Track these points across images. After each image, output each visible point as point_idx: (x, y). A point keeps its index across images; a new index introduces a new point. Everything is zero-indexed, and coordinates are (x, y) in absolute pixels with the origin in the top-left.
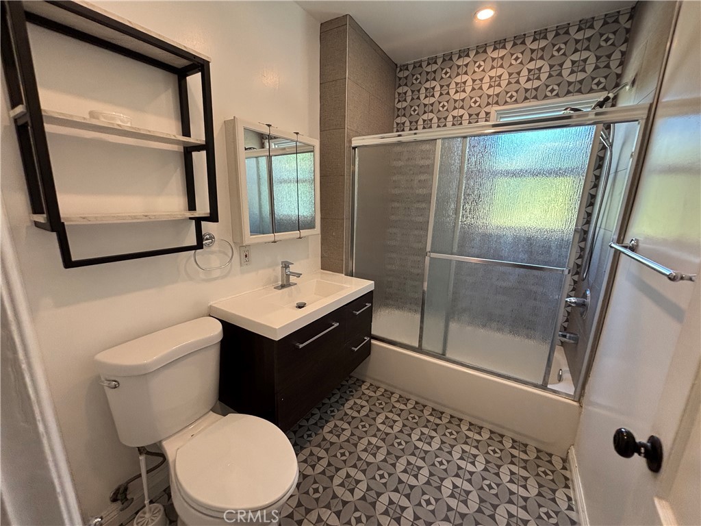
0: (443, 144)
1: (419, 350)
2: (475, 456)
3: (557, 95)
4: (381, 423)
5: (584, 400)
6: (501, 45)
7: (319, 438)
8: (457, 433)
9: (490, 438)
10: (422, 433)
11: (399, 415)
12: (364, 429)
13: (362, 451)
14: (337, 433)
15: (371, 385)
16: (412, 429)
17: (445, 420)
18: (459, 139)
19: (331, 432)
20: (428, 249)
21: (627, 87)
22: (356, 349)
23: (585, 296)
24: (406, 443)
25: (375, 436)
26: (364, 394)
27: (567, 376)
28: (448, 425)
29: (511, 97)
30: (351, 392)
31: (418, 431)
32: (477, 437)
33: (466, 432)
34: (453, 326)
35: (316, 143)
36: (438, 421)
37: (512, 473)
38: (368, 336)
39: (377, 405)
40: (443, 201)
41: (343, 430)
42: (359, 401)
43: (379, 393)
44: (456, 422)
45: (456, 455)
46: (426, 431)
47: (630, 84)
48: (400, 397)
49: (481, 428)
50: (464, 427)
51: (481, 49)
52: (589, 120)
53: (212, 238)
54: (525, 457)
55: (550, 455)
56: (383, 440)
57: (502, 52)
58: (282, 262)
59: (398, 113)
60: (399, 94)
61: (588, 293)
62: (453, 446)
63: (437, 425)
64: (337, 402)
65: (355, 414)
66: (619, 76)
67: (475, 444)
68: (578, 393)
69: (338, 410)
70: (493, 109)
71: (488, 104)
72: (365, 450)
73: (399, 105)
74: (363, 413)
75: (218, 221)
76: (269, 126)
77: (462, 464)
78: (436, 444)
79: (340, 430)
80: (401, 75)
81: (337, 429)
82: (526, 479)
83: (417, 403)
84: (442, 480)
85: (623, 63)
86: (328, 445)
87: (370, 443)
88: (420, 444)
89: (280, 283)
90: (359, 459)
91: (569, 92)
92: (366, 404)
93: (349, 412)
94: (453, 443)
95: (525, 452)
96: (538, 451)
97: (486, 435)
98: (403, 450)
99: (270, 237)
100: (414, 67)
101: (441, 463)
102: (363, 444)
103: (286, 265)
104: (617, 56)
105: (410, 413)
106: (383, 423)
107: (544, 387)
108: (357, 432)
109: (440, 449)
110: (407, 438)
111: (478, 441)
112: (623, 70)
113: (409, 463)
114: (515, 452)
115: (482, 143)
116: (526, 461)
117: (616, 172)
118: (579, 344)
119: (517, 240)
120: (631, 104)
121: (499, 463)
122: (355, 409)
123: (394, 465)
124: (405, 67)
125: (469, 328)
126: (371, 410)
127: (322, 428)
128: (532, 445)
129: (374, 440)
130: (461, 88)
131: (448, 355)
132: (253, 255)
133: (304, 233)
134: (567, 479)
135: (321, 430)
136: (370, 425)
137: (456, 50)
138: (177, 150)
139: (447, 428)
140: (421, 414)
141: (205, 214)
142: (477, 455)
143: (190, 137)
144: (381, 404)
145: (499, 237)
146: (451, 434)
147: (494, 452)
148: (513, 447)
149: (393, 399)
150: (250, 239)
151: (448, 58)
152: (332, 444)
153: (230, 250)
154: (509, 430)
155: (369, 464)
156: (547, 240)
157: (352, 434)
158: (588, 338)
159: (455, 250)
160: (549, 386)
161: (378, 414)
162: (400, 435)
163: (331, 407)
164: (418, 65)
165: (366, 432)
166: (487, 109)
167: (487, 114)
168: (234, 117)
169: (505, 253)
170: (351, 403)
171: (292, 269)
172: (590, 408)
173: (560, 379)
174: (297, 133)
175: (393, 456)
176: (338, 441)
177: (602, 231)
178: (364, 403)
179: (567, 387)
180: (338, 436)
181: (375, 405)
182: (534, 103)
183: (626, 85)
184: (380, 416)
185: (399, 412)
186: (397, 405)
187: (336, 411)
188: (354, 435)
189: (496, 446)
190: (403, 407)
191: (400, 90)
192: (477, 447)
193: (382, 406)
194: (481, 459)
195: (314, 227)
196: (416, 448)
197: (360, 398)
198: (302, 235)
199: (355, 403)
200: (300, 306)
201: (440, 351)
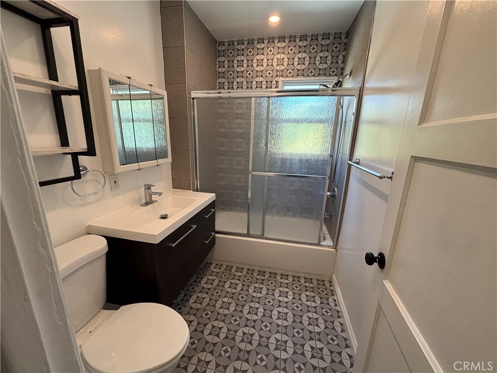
0: (255, 101)
1: (248, 235)
2: (287, 292)
3: (314, 75)
4: (229, 288)
5: (338, 247)
6: (283, 40)
7: (188, 308)
8: (275, 282)
9: (293, 280)
10: (255, 287)
11: (239, 280)
12: (218, 294)
13: (220, 308)
14: (200, 302)
15: (217, 265)
16: (249, 286)
17: (267, 276)
18: (266, 98)
19: (195, 302)
20: (250, 169)
21: (348, 76)
22: (207, 242)
23: (334, 191)
24: (247, 295)
25: (226, 296)
26: (213, 272)
27: (328, 236)
28: (269, 279)
29: (290, 73)
30: (204, 272)
31: (252, 287)
32: (287, 281)
33: (280, 280)
34: (267, 217)
35: (164, 93)
36: (263, 278)
37: (307, 296)
38: (213, 232)
39: (223, 276)
40: (258, 137)
41: (204, 298)
42: (210, 277)
43: (223, 269)
44: (273, 275)
45: (277, 295)
46: (257, 285)
47: (349, 75)
48: (237, 268)
49: (287, 276)
50: (278, 278)
51: (271, 40)
52: (329, 93)
53: (85, 169)
54: (312, 286)
55: (323, 281)
56: (232, 298)
57: (283, 45)
58: (145, 185)
59: (219, 75)
60: (219, 62)
61: (336, 189)
62: (274, 290)
63: (263, 280)
64: (195, 281)
65: (210, 286)
66: (343, 69)
67: (286, 286)
68: (335, 245)
69: (197, 287)
70: (280, 79)
71: (277, 76)
72: (221, 307)
73: (220, 70)
74: (215, 284)
75: (95, 155)
76: (129, 78)
77: (281, 299)
78: (264, 292)
79: (202, 299)
80: (220, 48)
81: (199, 299)
82: (314, 297)
83: (248, 270)
84: (271, 311)
85: (344, 62)
86: (195, 311)
87: (223, 302)
88: (255, 294)
89: (144, 201)
90: (219, 314)
91: (319, 74)
92: (216, 278)
93: (205, 286)
94: (274, 288)
95: (312, 283)
96: (318, 280)
97: (291, 279)
98: (245, 301)
99: (135, 166)
100: (229, 44)
101: (269, 302)
102: (219, 304)
103: (148, 187)
104: (341, 57)
105: (246, 277)
106: (230, 287)
107: (319, 244)
108: (214, 298)
109: (267, 294)
110: (247, 293)
111: (287, 284)
112: (345, 66)
113: (250, 307)
114: (307, 284)
115: (279, 102)
116: (312, 288)
117: (345, 122)
118: (333, 218)
119: (301, 161)
120: (350, 87)
121: (300, 292)
122: (208, 283)
123: (242, 311)
124: (223, 43)
125: (276, 217)
126: (220, 281)
127: (188, 301)
128: (314, 277)
129: (226, 300)
130: (260, 63)
131: (266, 235)
132: (120, 181)
133: (160, 161)
134: (332, 291)
135: (187, 303)
136: (221, 291)
137: (256, 38)
138: (45, 93)
139: (269, 281)
140: (252, 276)
141: (83, 149)
142: (288, 292)
143: (58, 81)
144: (225, 276)
145: (291, 160)
146: (272, 283)
147: (297, 287)
148: (305, 282)
149: (233, 271)
150: (120, 169)
151: (251, 42)
152: (197, 310)
153: (104, 180)
154: (302, 273)
155: (225, 315)
156: (317, 161)
157: (211, 300)
158: (338, 215)
159: (266, 170)
160: (321, 243)
161: (225, 282)
162: (242, 292)
163: (191, 285)
164: (231, 43)
165: (219, 296)
166: (277, 79)
167: (277, 82)
168: (100, 68)
169: (294, 170)
170: (205, 279)
171: (153, 189)
172: (340, 251)
173: (324, 239)
174: (151, 85)
175: (240, 306)
176: (202, 307)
177: (340, 155)
178: (214, 278)
179: (329, 242)
180: (201, 304)
181: (222, 277)
182: (302, 78)
183: (347, 75)
184: (226, 283)
185: (238, 278)
186: (236, 274)
187: (195, 287)
188: (212, 300)
189: (297, 284)
190: (240, 274)
191: (220, 59)
192: (287, 287)
193: (227, 277)
194: (290, 293)
195: (167, 157)
196: (253, 297)
197: (211, 275)
198: (159, 163)
199: (208, 279)
200: (164, 217)
201: (260, 233)
